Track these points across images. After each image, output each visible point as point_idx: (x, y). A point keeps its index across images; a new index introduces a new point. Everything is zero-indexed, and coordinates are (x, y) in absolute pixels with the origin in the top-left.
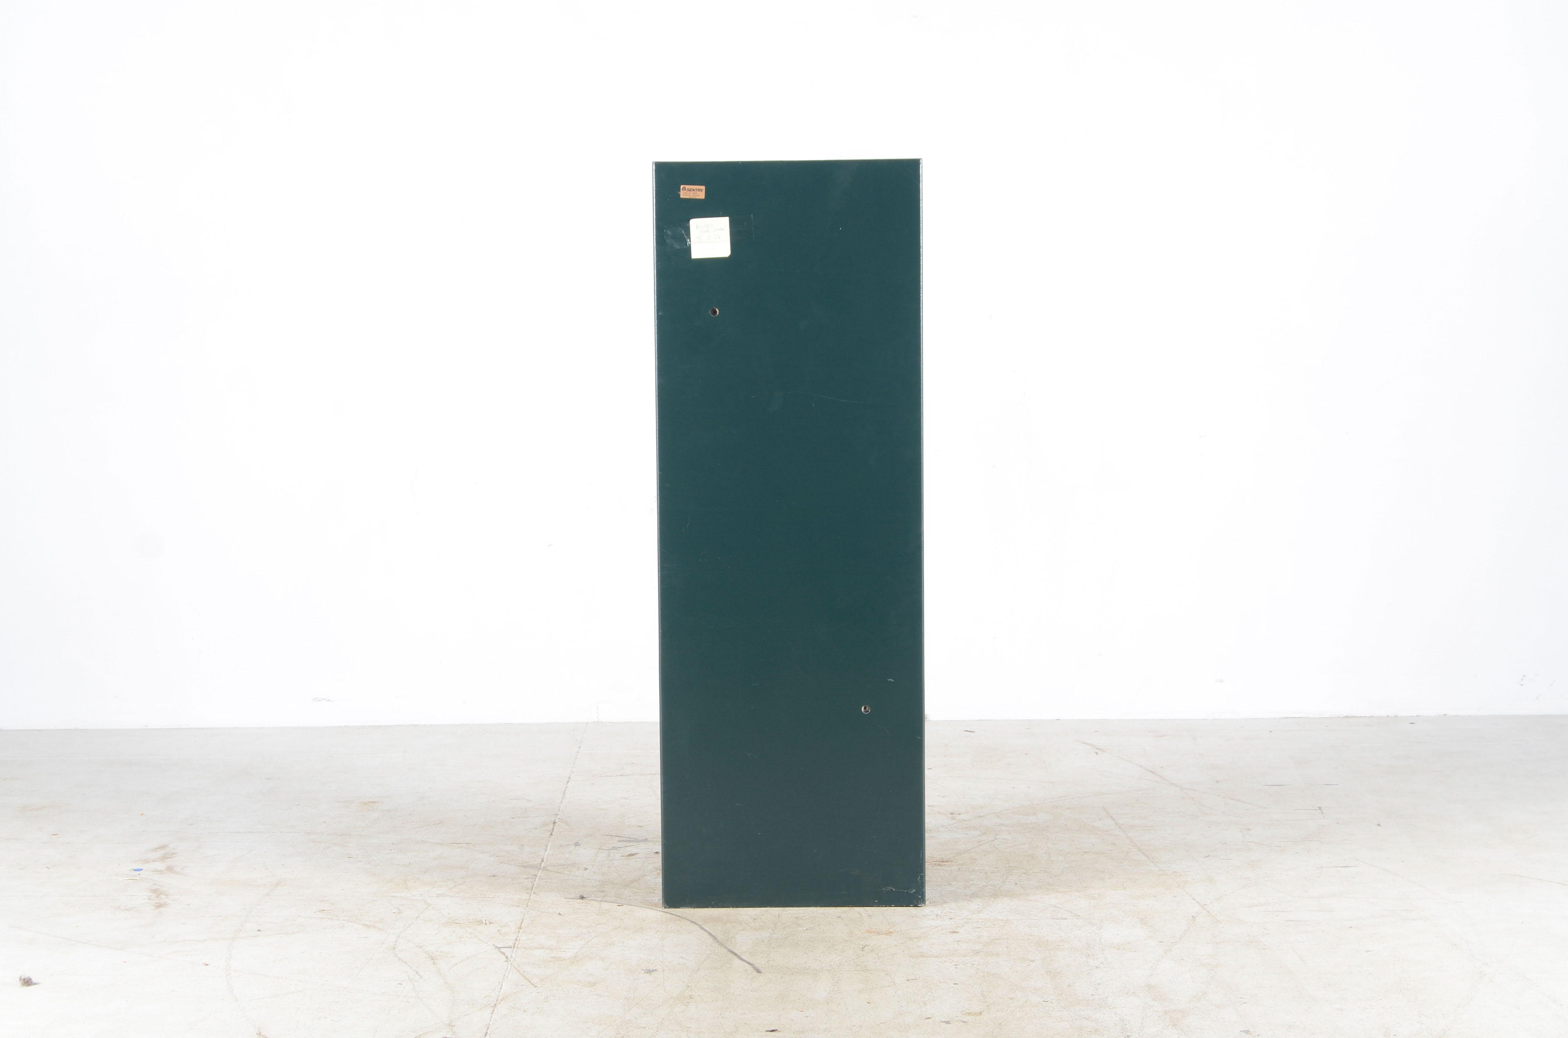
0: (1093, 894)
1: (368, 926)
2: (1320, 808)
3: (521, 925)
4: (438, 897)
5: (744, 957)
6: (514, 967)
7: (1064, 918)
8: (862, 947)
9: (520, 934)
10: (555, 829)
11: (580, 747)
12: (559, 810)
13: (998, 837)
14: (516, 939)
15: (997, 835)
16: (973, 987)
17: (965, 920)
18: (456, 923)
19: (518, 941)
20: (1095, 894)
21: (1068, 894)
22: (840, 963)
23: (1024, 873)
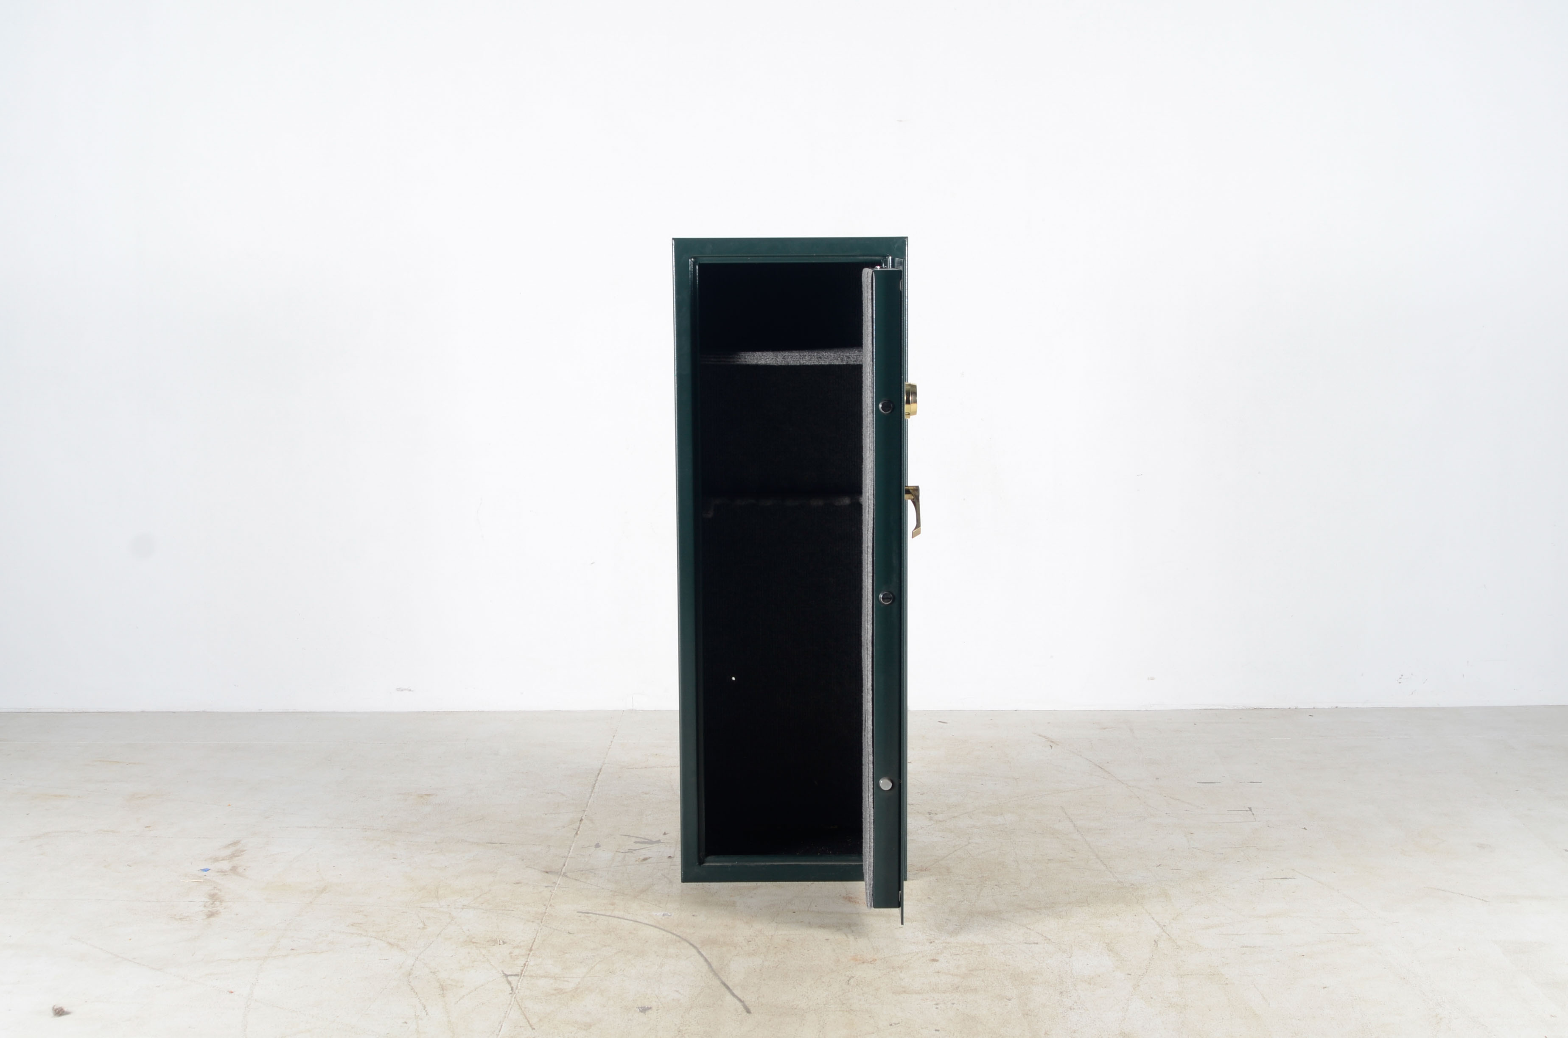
1: (392, 944)
3: (532, 946)
4: (462, 909)
5: (735, 992)
6: (517, 1001)
8: (848, 978)
9: (530, 957)
10: (581, 827)
11: (614, 737)
12: (587, 806)
14: (525, 964)
17: (944, 945)
18: (473, 943)
19: (526, 967)
22: (826, 1001)
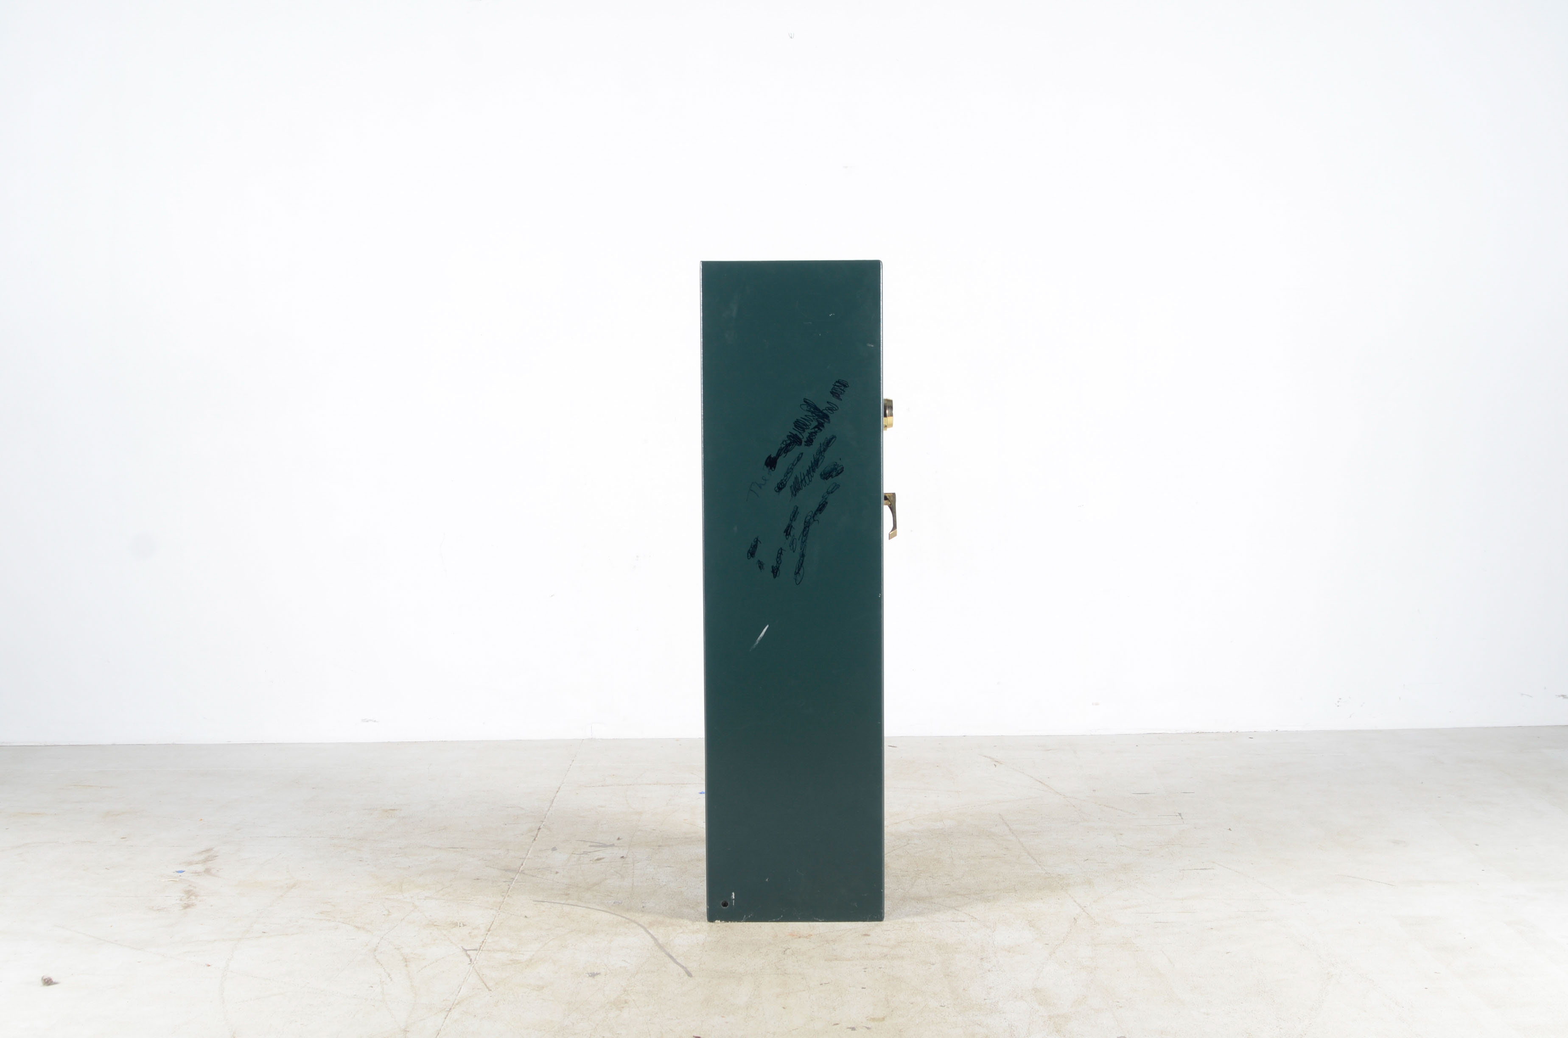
0: (989, 897)
1: (358, 927)
2: (1180, 814)
3: (490, 927)
4: (425, 899)
5: (679, 961)
6: (475, 970)
7: (963, 920)
8: (784, 950)
9: (488, 936)
10: (539, 834)
11: (573, 761)
12: (545, 817)
13: (909, 842)
14: (483, 942)
15: (909, 840)
18: (435, 925)
19: (484, 944)
22: (763, 966)
23: (930, 877)
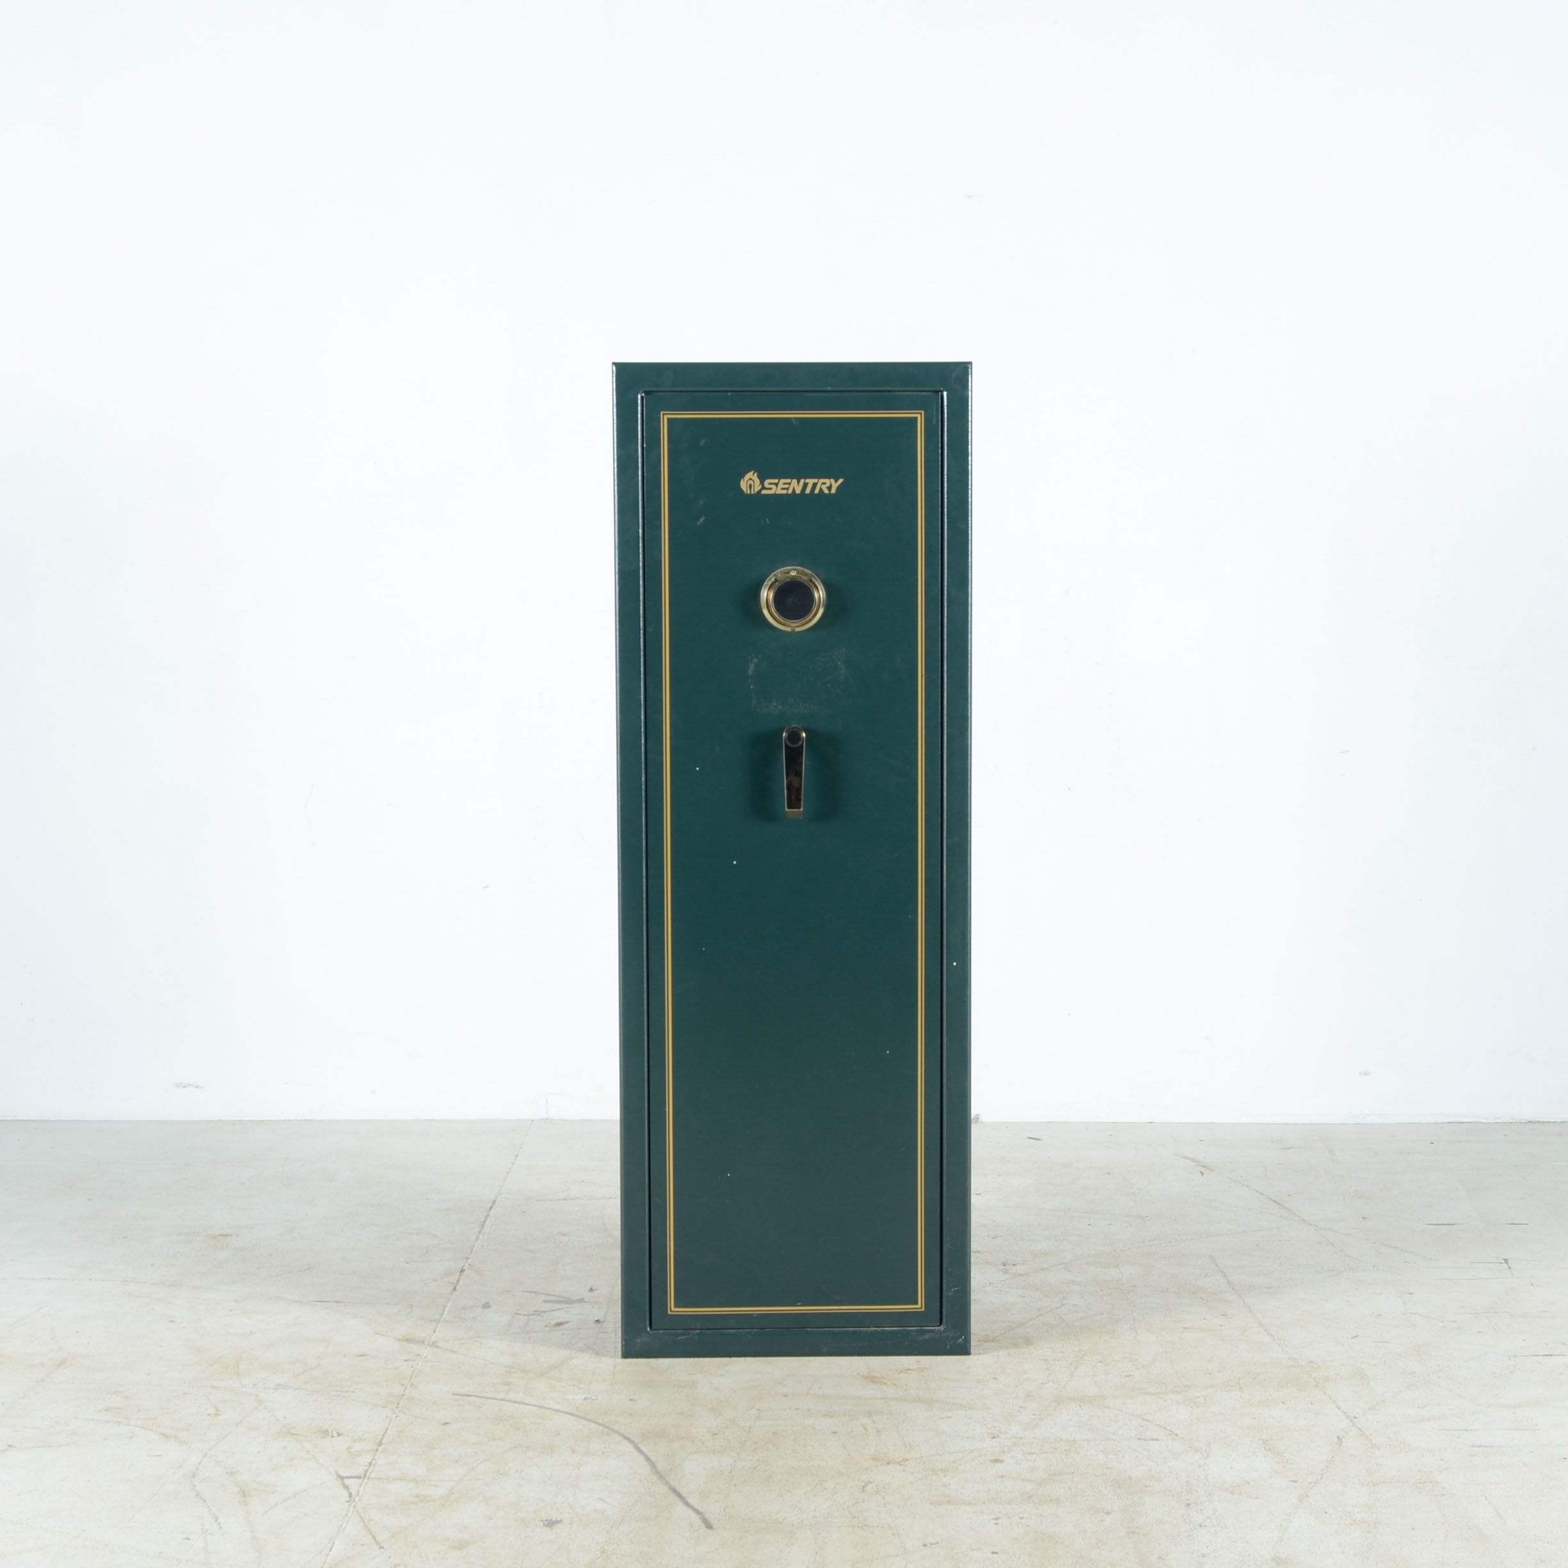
0: (1196, 1398)
1: (167, 1436)
2: (1506, 1261)
3: (382, 1439)
4: (276, 1389)
5: (690, 1501)
6: (357, 1512)
7: (1155, 1437)
8: (863, 1484)
9: (378, 1453)
10: (461, 1280)
11: (517, 1156)
12: (472, 1251)
13: (1065, 1302)
14: (370, 1463)
15: (1064, 1298)
16: (1019, 1558)
17: (1013, 1440)
18: (292, 1434)
19: (372, 1467)
20: (1199, 1397)
21: (1162, 1398)
22: (829, 1513)
23: (1100, 1362)
